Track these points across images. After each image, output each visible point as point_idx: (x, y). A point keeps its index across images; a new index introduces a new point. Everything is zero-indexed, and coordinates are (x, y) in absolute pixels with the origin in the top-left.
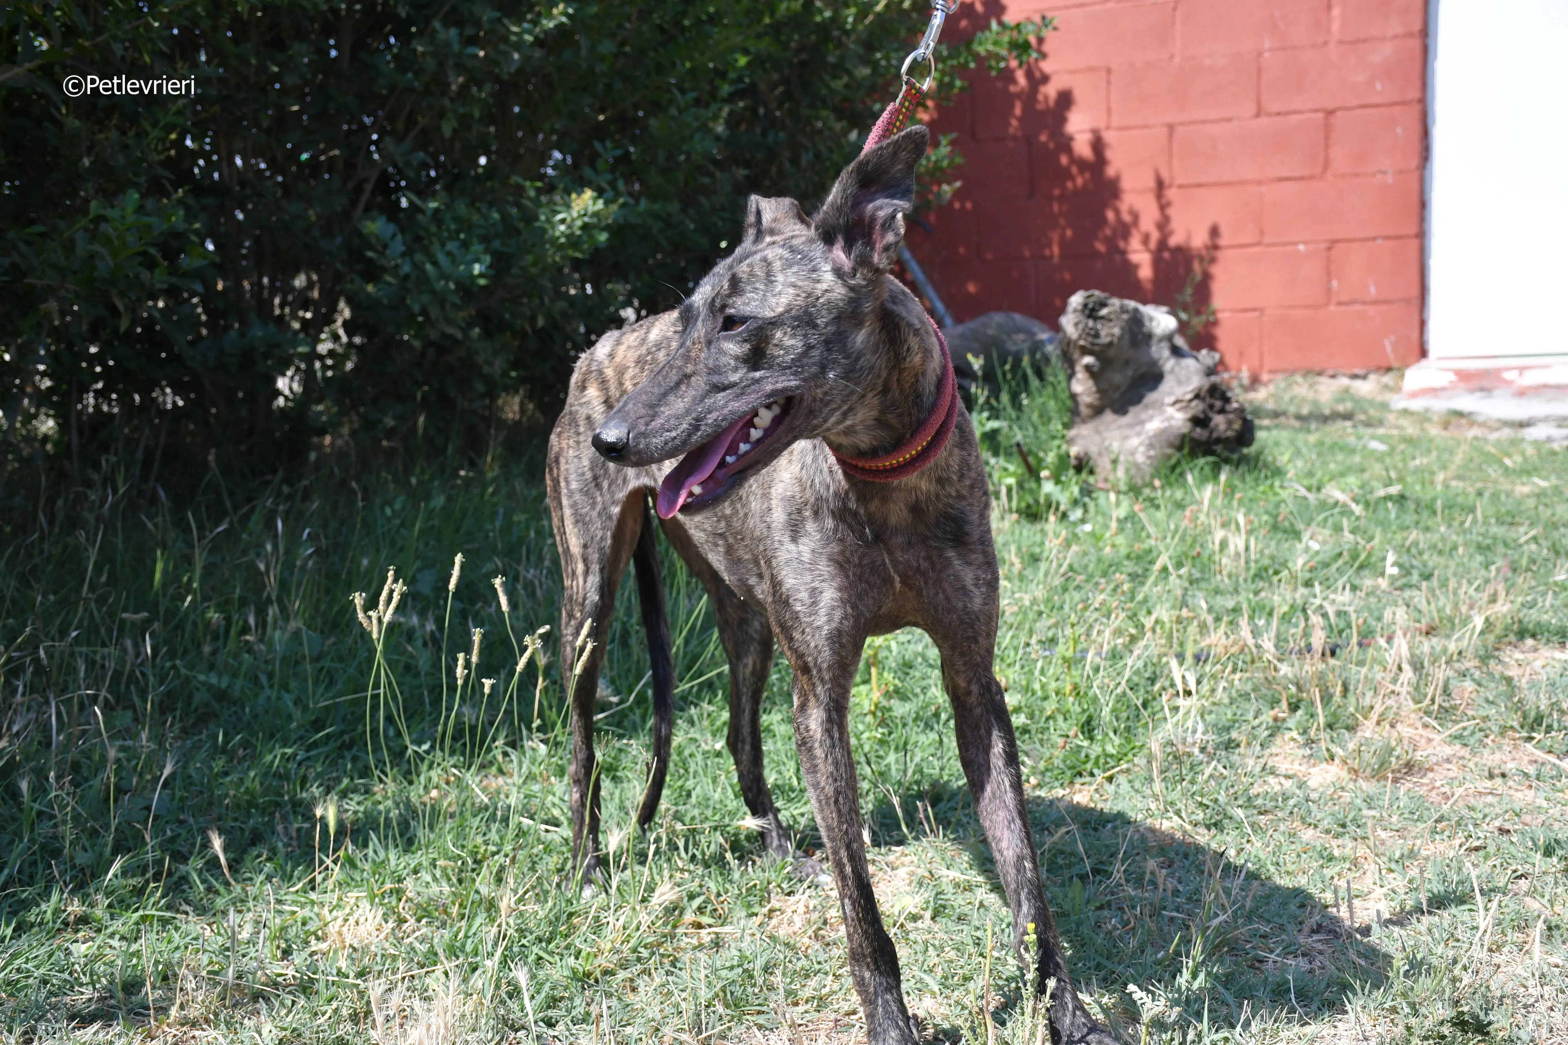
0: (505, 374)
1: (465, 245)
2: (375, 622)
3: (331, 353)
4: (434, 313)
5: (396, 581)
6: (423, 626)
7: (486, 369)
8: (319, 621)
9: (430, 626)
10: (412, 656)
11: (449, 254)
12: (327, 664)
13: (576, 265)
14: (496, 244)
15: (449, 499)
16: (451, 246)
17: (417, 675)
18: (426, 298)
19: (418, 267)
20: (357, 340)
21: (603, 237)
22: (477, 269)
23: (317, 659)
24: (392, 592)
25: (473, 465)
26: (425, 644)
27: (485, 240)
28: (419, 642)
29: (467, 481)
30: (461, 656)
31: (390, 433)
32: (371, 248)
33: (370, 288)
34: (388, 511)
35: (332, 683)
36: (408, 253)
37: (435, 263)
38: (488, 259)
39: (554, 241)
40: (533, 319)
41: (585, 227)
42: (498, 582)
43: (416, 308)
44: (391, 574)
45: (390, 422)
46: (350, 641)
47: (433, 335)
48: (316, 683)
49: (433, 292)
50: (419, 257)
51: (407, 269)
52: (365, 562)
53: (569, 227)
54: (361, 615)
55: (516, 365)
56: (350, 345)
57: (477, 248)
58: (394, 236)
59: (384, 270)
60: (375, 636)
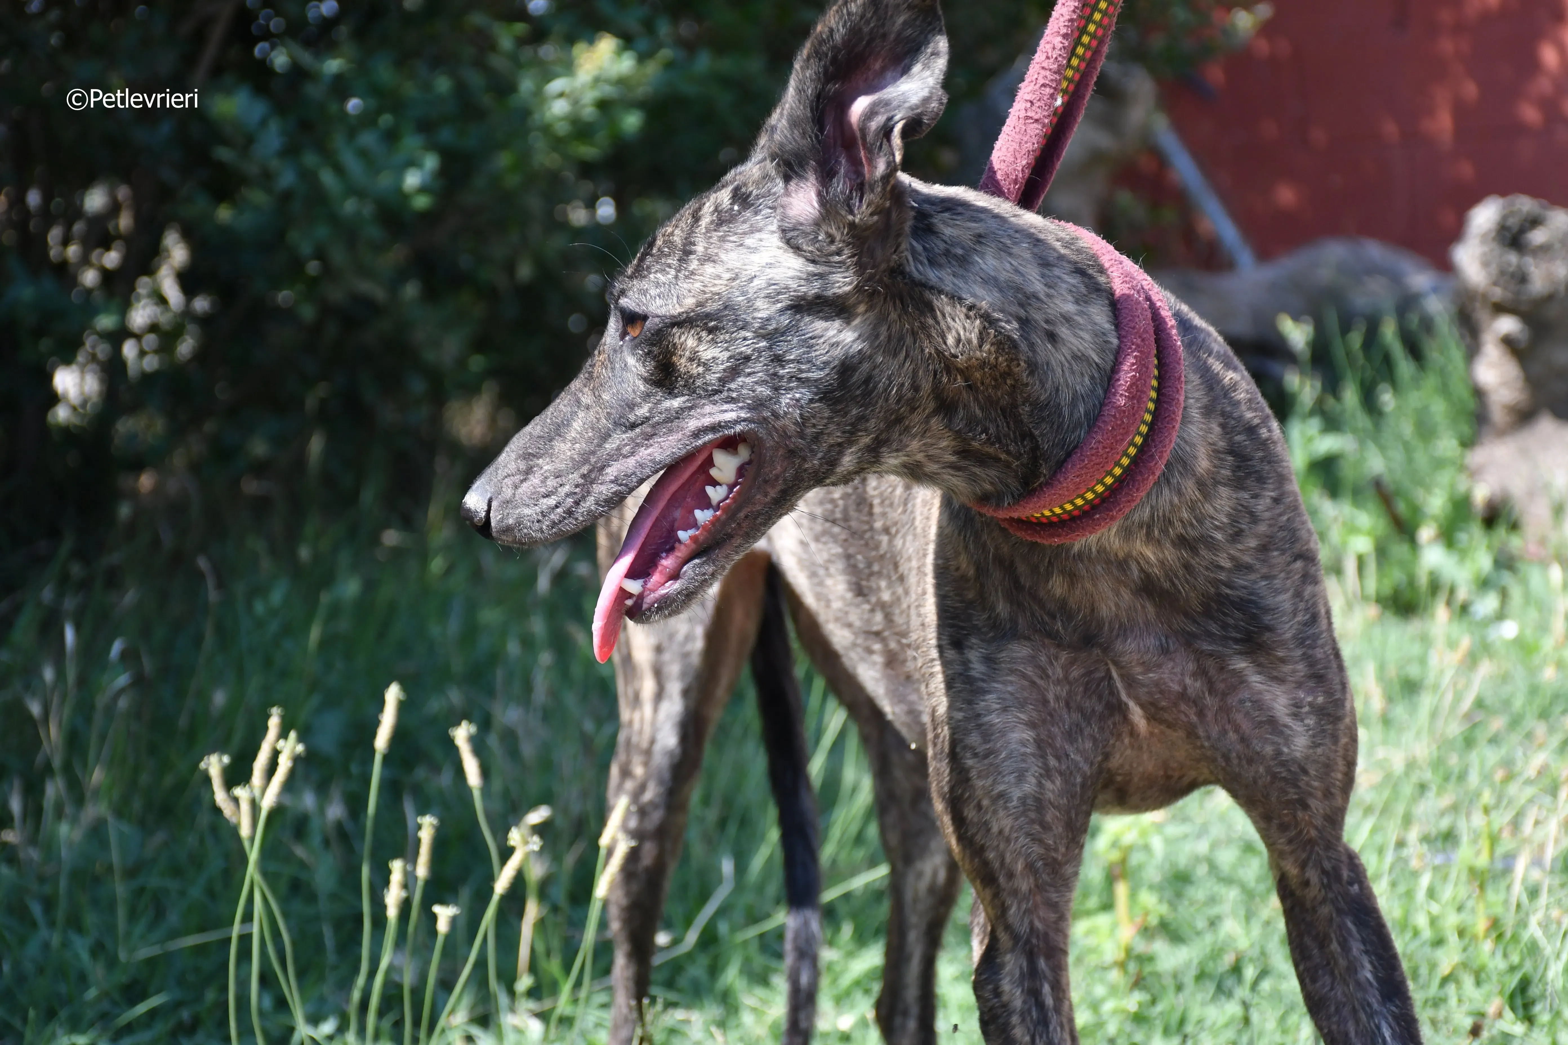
0: (461, 363)
1: (391, 137)
2: (245, 807)
3: (153, 328)
4: (338, 256)
5: (283, 734)
6: (322, 811)
7: (430, 356)
8: (137, 804)
9: (335, 811)
10: (302, 865)
11: (363, 154)
12: (154, 881)
13: (586, 169)
14: (446, 135)
15: (370, 586)
16: (368, 139)
17: (312, 898)
18: (322, 231)
19: (309, 177)
20: (201, 304)
21: (632, 121)
22: (412, 180)
23: (131, 873)
24: (275, 754)
25: (407, 523)
26: (326, 843)
27: (426, 127)
28: (316, 840)
29: (397, 553)
30: (397, 867)
31: (260, 469)
32: (225, 142)
33: (224, 214)
34: (259, 608)
35: (160, 913)
36: (290, 151)
37: (339, 170)
38: (431, 162)
39: (546, 129)
40: (510, 267)
41: (603, 105)
42: (462, 734)
43: (306, 248)
44: (274, 723)
45: (259, 448)
46: (191, 840)
47: (336, 294)
48: (133, 915)
49: (334, 220)
50: (310, 159)
51: (287, 178)
52: (219, 698)
53: (576, 102)
54: (220, 796)
55: (480, 344)
56: (187, 314)
57: (411, 142)
58: (263, 123)
59: (242, 180)
60: (245, 831)
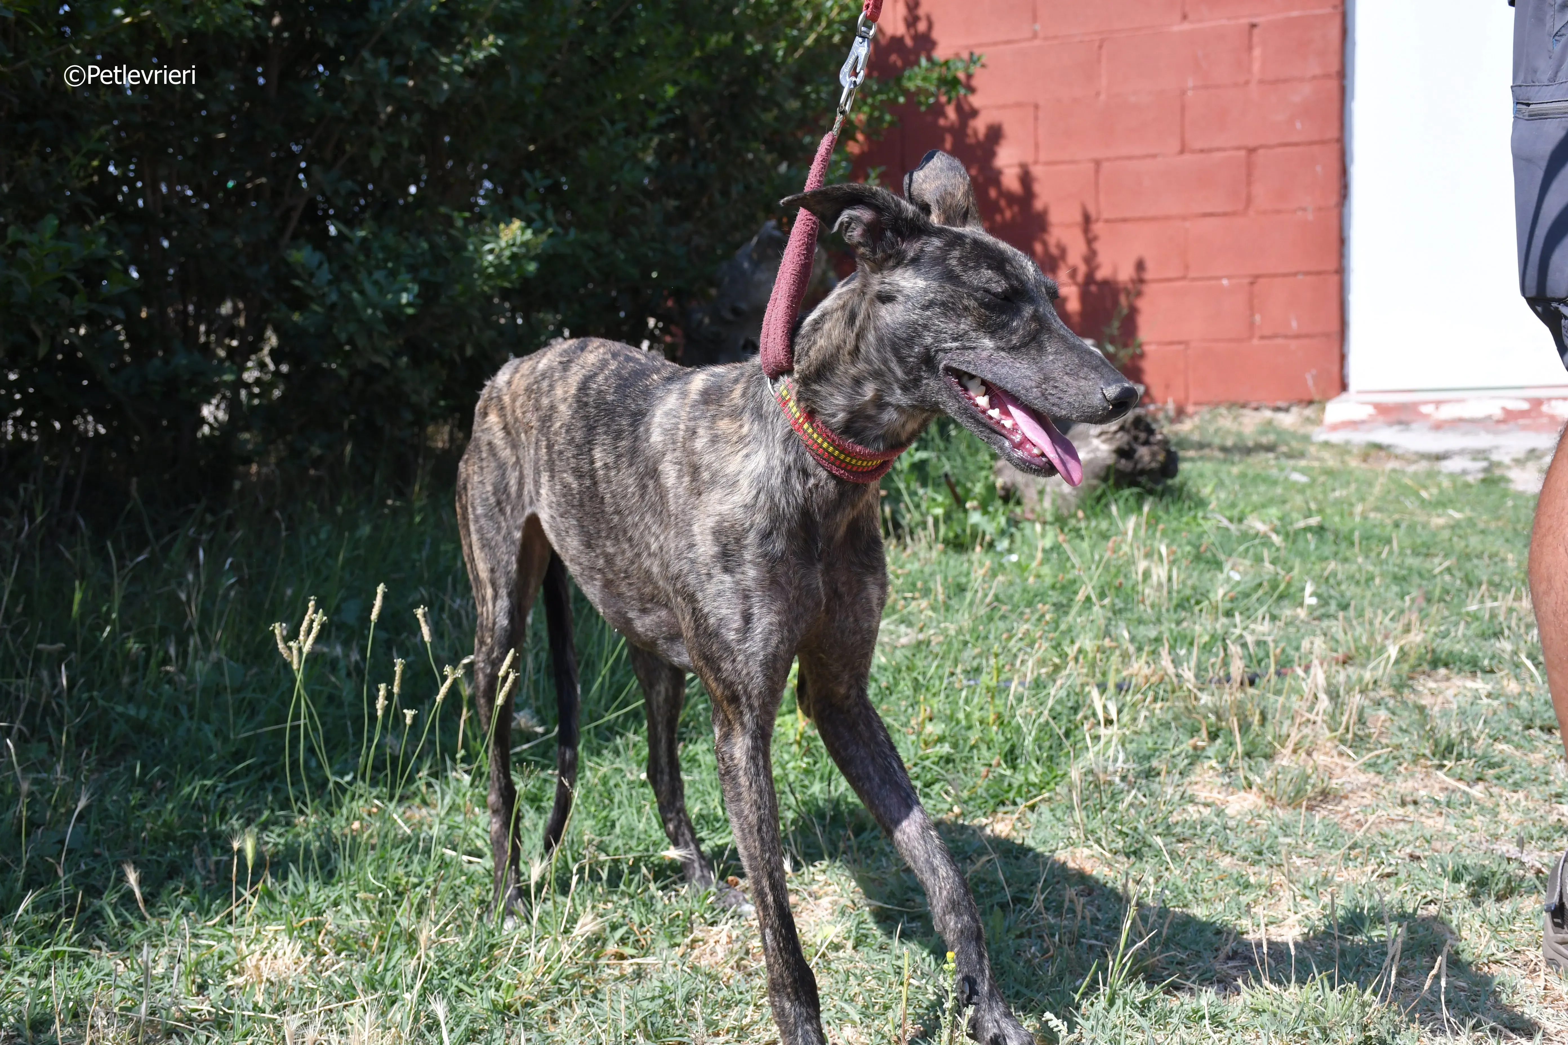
0: (433, 403)
1: (393, 274)
2: (295, 652)
3: (258, 382)
4: (361, 342)
5: (316, 612)
6: (347, 656)
7: (414, 398)
8: (242, 651)
9: (355, 657)
10: (335, 687)
11: (376, 283)
12: (249, 695)
13: (505, 294)
14: (425, 273)
15: (376, 528)
16: (379, 275)
17: (340, 705)
18: (352, 327)
19: (345, 296)
20: (284, 368)
21: (532, 267)
22: (405, 298)
23: (237, 691)
24: (312, 621)
25: (400, 494)
26: (349, 675)
27: (413, 269)
28: (343, 673)
29: (394, 510)
30: (382, 687)
31: (317, 462)
32: (298, 277)
33: (296, 317)
34: (313, 541)
35: (253, 713)
36: (335, 281)
37: (362, 292)
38: (416, 288)
39: (482, 271)
40: (461, 349)
41: (514, 257)
42: (420, 612)
43: (343, 337)
44: (311, 604)
45: (316, 451)
46: (273, 671)
47: (360, 364)
48: (237, 714)
49: (360, 321)
50: (346, 286)
51: (334, 297)
52: (289, 592)
53: (498, 257)
54: (281, 646)
55: (444, 394)
56: (277, 373)
57: (404, 277)
58: (320, 264)
59: (311, 299)
60: (295, 666)
